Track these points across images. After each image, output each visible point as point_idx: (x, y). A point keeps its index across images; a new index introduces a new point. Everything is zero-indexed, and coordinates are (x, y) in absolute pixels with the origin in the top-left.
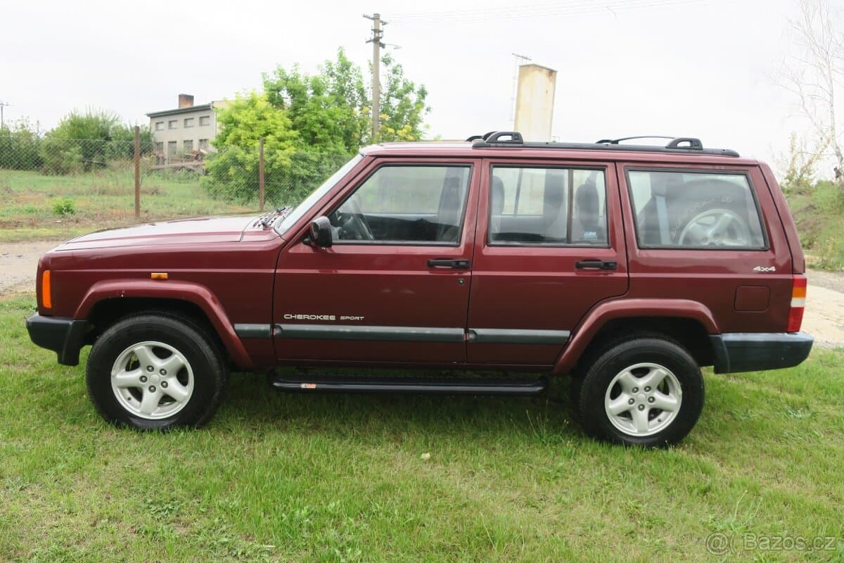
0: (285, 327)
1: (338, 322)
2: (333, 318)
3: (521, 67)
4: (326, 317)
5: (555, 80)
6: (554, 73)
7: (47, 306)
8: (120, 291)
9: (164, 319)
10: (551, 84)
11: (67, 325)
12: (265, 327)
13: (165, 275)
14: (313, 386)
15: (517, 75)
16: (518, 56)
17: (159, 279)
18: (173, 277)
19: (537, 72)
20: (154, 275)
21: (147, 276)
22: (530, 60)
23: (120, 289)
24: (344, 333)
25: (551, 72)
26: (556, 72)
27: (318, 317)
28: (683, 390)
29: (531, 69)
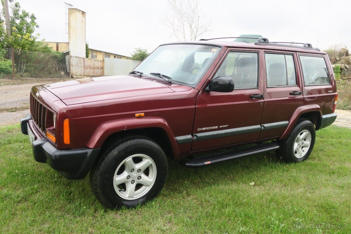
0: (199, 135)
1: (219, 129)
2: (217, 127)
3: (69, 9)
4: (214, 128)
5: (85, 16)
6: (84, 13)
7: (67, 143)
8: (123, 127)
9: (143, 140)
10: (84, 18)
11: (86, 153)
12: (189, 137)
13: (143, 114)
14: (209, 162)
15: (68, 13)
16: (67, 4)
17: (140, 117)
18: (147, 115)
19: (77, 13)
20: (137, 115)
21: (133, 116)
22: (73, 6)
23: (124, 125)
24: (222, 134)
25: (83, 13)
26: (85, 13)
27: (211, 128)
28: (312, 138)
29: (74, 10)
